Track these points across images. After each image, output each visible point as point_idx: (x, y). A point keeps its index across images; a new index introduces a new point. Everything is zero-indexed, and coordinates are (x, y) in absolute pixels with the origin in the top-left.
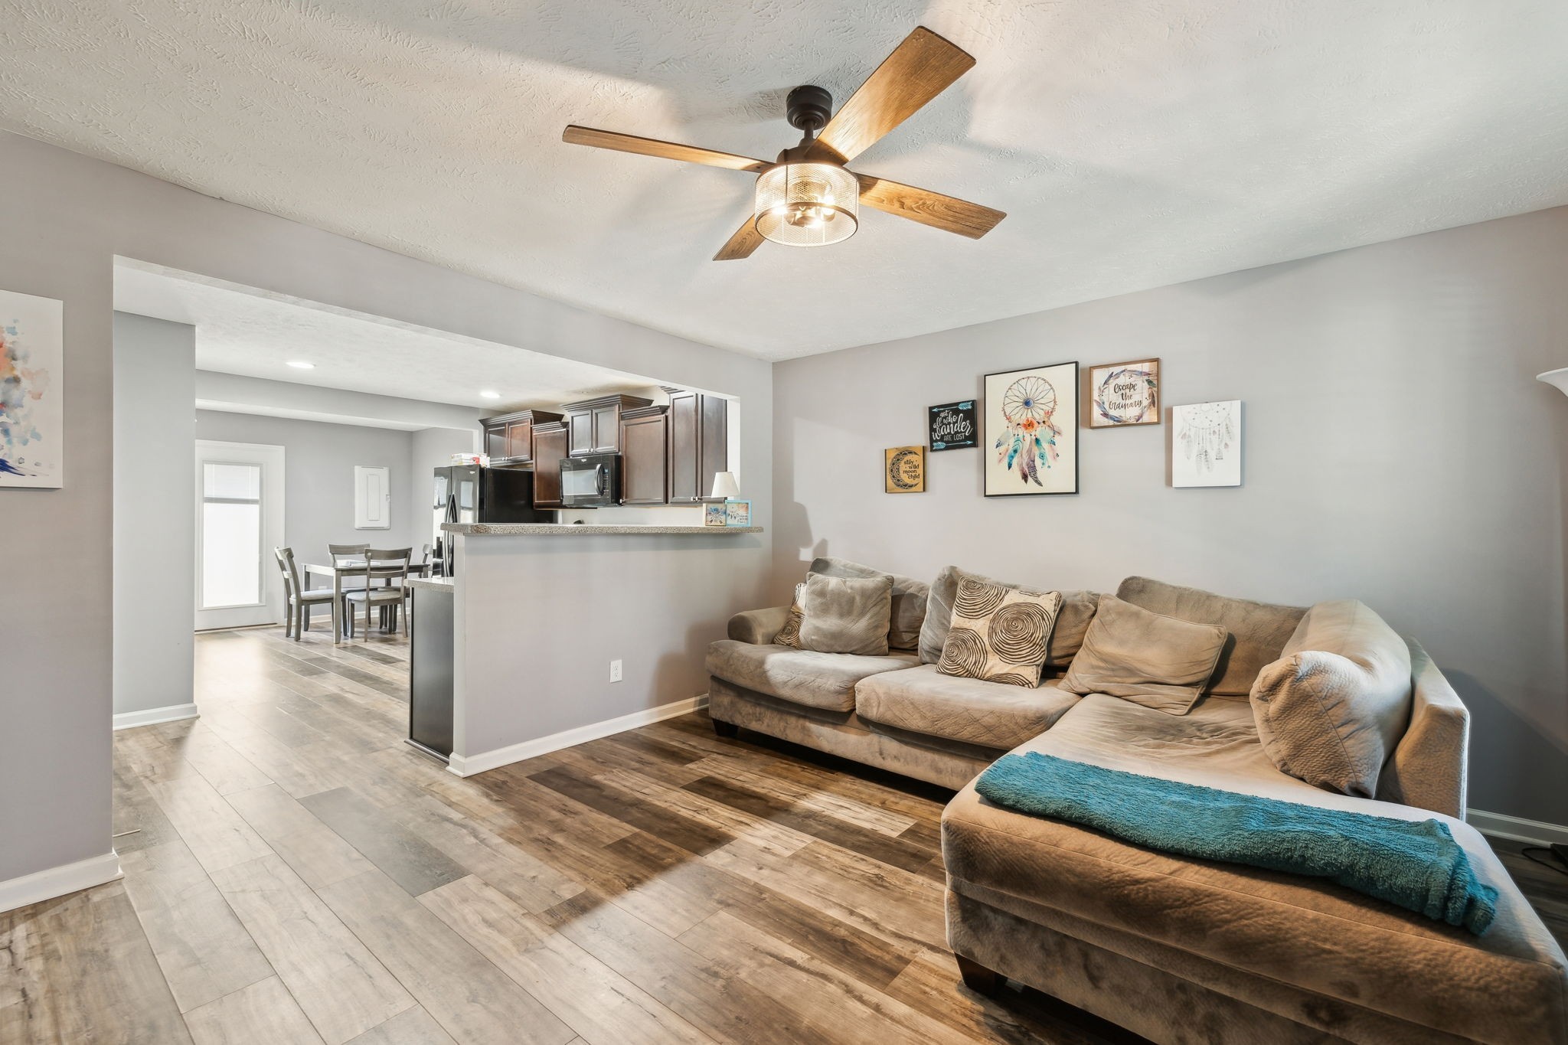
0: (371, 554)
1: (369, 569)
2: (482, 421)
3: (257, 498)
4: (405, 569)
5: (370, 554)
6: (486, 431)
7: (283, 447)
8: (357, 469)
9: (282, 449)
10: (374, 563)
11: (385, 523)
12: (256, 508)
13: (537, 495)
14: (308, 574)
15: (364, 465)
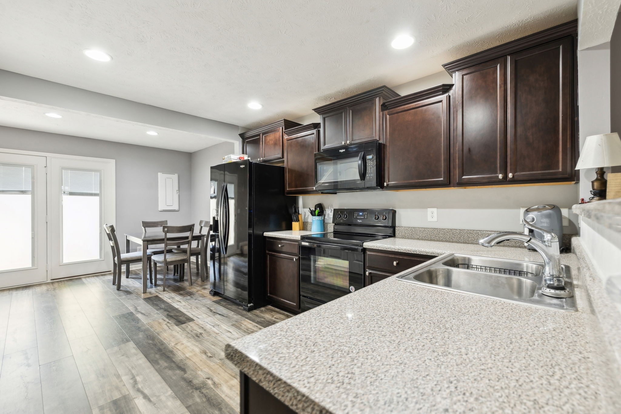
0: (168, 229)
1: (166, 240)
2: (242, 135)
3: (98, 192)
4: (190, 239)
5: (166, 229)
6: (243, 142)
7: (114, 160)
8: (160, 174)
9: (113, 161)
10: (170, 235)
11: (176, 207)
12: (97, 198)
13: (289, 184)
14: (128, 242)
15: (163, 172)
